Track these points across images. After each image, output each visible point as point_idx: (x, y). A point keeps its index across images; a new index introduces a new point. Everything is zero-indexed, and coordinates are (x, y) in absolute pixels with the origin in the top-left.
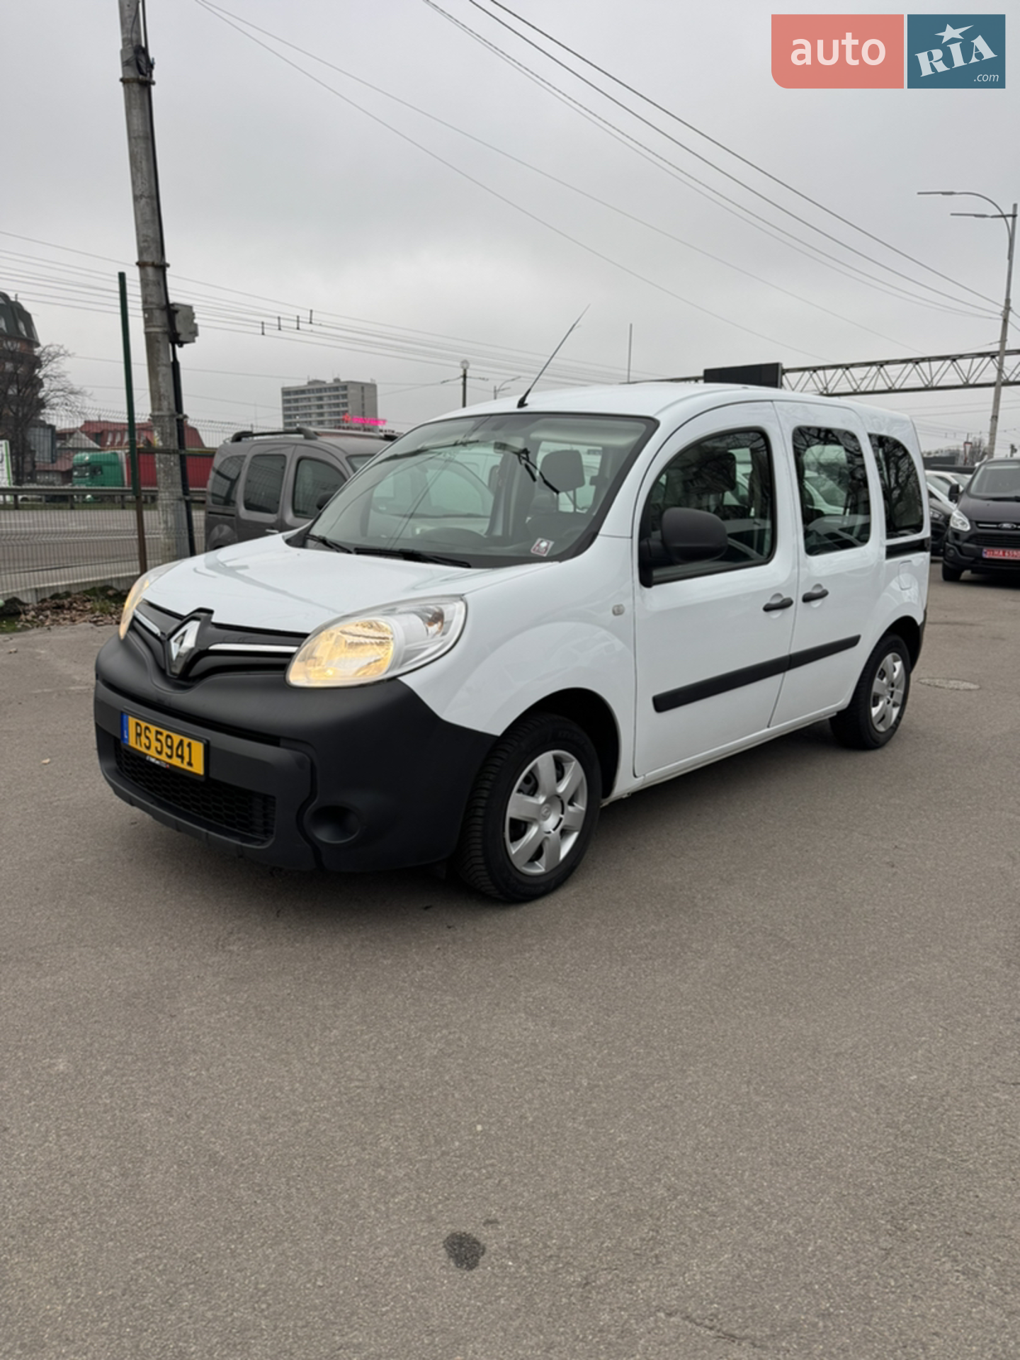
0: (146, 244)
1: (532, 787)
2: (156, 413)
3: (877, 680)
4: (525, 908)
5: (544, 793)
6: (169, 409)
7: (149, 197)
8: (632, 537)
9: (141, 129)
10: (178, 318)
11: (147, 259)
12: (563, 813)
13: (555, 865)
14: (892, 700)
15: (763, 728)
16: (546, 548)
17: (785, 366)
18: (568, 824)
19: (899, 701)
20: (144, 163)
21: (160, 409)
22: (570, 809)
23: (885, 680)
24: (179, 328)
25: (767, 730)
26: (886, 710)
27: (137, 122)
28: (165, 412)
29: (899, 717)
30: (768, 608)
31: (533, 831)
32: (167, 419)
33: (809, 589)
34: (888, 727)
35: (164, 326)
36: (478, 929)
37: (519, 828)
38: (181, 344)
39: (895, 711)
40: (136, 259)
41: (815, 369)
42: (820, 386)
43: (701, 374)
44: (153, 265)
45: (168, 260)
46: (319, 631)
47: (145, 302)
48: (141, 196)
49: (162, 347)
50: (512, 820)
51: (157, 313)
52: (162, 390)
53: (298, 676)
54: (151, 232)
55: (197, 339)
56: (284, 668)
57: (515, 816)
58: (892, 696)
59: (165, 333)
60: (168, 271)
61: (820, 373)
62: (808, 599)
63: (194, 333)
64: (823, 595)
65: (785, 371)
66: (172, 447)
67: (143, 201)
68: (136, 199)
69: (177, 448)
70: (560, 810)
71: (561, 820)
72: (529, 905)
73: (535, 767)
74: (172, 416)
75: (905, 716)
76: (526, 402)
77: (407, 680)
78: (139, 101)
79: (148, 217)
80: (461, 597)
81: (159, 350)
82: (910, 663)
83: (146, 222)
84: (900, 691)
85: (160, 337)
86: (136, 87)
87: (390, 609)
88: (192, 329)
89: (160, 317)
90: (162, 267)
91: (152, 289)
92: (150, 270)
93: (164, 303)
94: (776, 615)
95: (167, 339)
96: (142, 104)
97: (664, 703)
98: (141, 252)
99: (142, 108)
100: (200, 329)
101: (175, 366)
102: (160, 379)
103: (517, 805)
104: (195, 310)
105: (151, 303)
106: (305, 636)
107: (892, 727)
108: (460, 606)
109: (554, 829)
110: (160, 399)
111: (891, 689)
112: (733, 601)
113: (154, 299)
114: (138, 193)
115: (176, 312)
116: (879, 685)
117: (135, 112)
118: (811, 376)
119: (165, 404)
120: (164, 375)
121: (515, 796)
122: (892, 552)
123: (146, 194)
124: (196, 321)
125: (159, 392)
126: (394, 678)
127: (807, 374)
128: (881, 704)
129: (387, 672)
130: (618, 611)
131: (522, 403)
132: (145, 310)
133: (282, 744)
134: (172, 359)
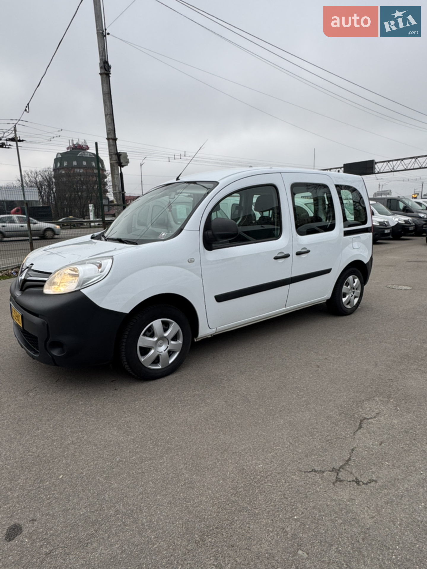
0: (109, 132)
1: (151, 333)
2: (114, 192)
3: (345, 287)
4: (151, 383)
5: (157, 336)
6: (119, 190)
7: (110, 115)
8: (199, 230)
9: (107, 90)
10: (121, 157)
11: (110, 137)
12: (168, 344)
13: (168, 365)
14: (353, 295)
15: (283, 308)
16: (164, 236)
17: (376, 161)
18: (171, 348)
19: (359, 295)
20: (108, 103)
21: (115, 190)
22: (173, 342)
23: (349, 287)
24: (122, 161)
25: (285, 308)
26: (350, 299)
27: (105, 88)
28: (117, 191)
29: (359, 302)
30: (276, 258)
31: (152, 352)
32: (118, 194)
33: (299, 250)
34: (352, 306)
35: (116, 160)
36: (126, 391)
37: (145, 351)
38: (123, 166)
39: (356, 300)
40: (106, 137)
41: (389, 161)
42: (391, 168)
43: (342, 166)
44: (112, 139)
45: (117, 137)
46: (55, 272)
47: (110, 152)
48: (107, 115)
49: (115, 168)
50: (140, 348)
51: (114, 156)
52: (116, 184)
53: (47, 290)
54: (111, 127)
55: (129, 164)
56: (42, 286)
57: (142, 345)
58: (354, 293)
59: (116, 163)
60: (117, 142)
61: (391, 163)
62: (298, 254)
63: (127, 162)
64: (308, 252)
65: (376, 163)
66: (120, 204)
67: (108, 116)
68: (106, 115)
69: (122, 203)
70: (167, 343)
71: (168, 347)
72: (154, 381)
73: (152, 325)
74: (120, 192)
75: (362, 301)
76: (179, 178)
77: (84, 291)
78: (106, 81)
79: (110, 122)
80: (112, 257)
81: (115, 169)
82: (364, 280)
83: (109, 124)
84: (359, 291)
85: (115, 164)
86: (105, 76)
87: (82, 263)
88: (127, 161)
89: (115, 157)
90: (115, 139)
91: (112, 147)
92: (111, 141)
93: (116, 152)
94: (281, 261)
95: (117, 165)
96: (107, 81)
97: (220, 298)
98: (108, 134)
99: (107, 83)
100: (130, 160)
101: (121, 174)
102: (115, 179)
103: (143, 341)
104: (128, 154)
105: (112, 152)
106: (50, 273)
107: (355, 306)
108: (111, 261)
109: (164, 351)
110: (115, 187)
111: (353, 290)
112: (258, 255)
113: (113, 151)
114: (106, 114)
115: (121, 155)
116: (345, 289)
117: (104, 85)
118: (387, 164)
119: (117, 188)
120: (117, 178)
121: (141, 337)
122: (347, 233)
123: (109, 114)
124: (128, 158)
125: (115, 184)
126: (79, 290)
127: (385, 163)
128: (347, 296)
129: (76, 288)
130: (191, 261)
131: (178, 179)
132: (110, 155)
133: (39, 316)
134: (120, 172)
